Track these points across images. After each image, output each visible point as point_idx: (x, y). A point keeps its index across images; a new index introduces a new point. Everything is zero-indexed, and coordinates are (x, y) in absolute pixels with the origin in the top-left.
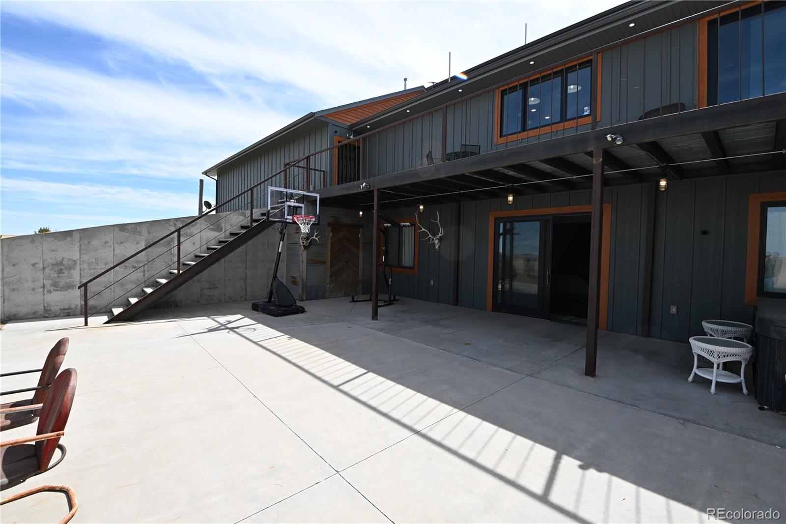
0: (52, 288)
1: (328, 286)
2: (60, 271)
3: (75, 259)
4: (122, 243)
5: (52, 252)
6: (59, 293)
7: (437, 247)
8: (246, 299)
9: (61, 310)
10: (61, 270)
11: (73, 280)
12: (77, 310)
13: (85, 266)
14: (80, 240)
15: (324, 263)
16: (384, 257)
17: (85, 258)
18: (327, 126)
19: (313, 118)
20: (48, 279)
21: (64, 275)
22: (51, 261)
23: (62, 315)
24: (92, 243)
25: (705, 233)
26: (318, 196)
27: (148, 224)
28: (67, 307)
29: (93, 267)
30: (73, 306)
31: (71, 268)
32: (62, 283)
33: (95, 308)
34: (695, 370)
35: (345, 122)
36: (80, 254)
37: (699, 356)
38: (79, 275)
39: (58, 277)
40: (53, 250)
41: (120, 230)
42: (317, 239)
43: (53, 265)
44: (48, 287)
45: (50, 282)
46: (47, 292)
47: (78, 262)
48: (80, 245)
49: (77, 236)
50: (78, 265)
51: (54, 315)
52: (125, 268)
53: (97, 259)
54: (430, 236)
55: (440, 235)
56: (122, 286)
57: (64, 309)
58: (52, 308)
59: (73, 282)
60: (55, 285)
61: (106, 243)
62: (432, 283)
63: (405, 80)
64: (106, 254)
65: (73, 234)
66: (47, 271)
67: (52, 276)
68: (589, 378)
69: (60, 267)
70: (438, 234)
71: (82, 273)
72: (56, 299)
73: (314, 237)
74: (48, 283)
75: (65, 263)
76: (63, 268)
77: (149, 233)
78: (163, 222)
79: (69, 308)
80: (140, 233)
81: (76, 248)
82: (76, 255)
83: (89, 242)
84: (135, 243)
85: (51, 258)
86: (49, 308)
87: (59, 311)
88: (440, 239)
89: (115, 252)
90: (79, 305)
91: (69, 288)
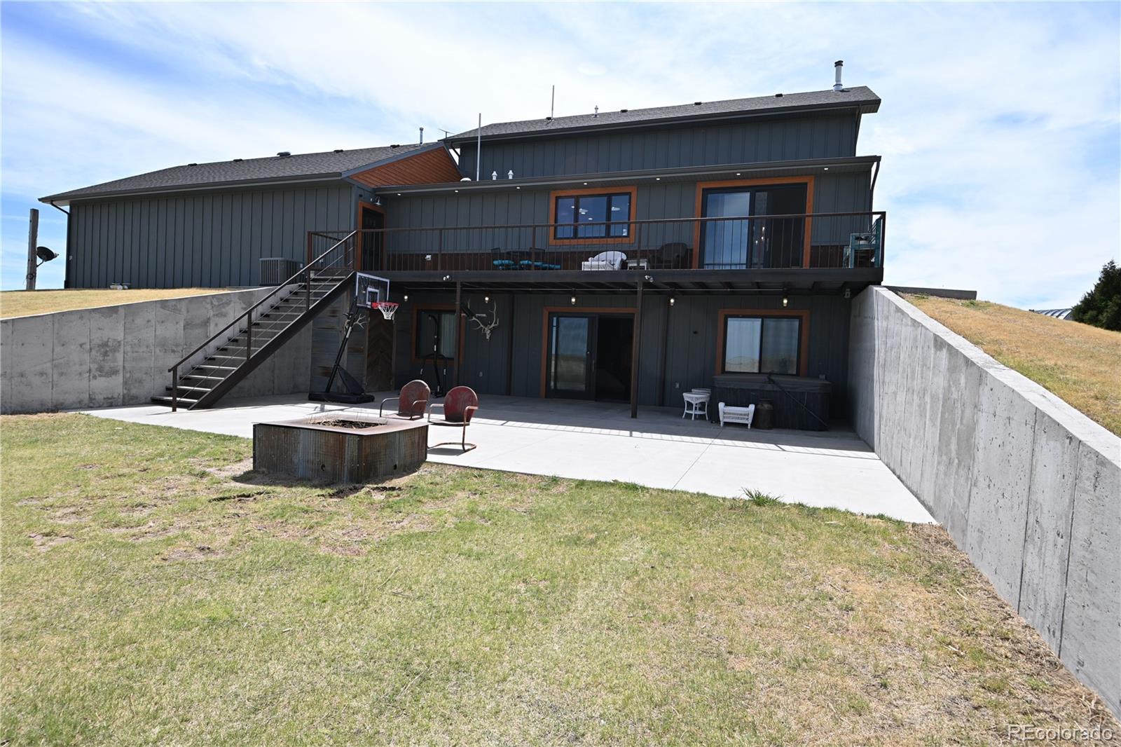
0: (97, 373)
1: (365, 378)
2: (105, 354)
3: (119, 340)
4: (162, 322)
5: (99, 331)
6: (103, 379)
7: (488, 337)
8: (273, 394)
9: (104, 399)
10: (106, 352)
11: (116, 364)
12: (119, 400)
13: (128, 348)
14: (125, 317)
15: (361, 351)
16: (435, 346)
17: (129, 338)
18: (351, 188)
19: (339, 178)
20: (94, 362)
21: (108, 358)
22: (98, 342)
23: (105, 405)
24: (136, 322)
25: (695, 333)
26: (388, 281)
27: (187, 301)
28: (110, 396)
29: (136, 349)
30: (116, 395)
31: (115, 350)
32: (107, 368)
33: (137, 398)
34: (686, 411)
35: (369, 185)
36: (125, 334)
37: (688, 402)
38: (122, 359)
39: (104, 360)
40: (99, 329)
41: (162, 307)
42: (360, 324)
43: (99, 346)
44: (94, 372)
45: (96, 366)
46: (93, 377)
47: (122, 342)
48: (125, 323)
49: (122, 312)
50: (122, 347)
51: (98, 405)
52: (165, 352)
53: (139, 340)
54: (482, 326)
55: (493, 325)
56: (161, 373)
57: (108, 398)
58: (97, 397)
59: (117, 366)
60: (100, 369)
61: (148, 321)
62: (481, 374)
63: (421, 129)
64: (148, 335)
65: (118, 310)
66: (94, 352)
67: (98, 358)
68: (634, 419)
69: (106, 349)
70: (491, 324)
71: (125, 356)
72: (102, 386)
73: (357, 322)
74: (94, 366)
75: (110, 344)
76: (108, 349)
77: (188, 312)
78: (201, 299)
79: (112, 398)
80: (180, 311)
81: (121, 327)
82: (120, 337)
83: (133, 320)
84: (175, 323)
85: (98, 338)
86: (93, 397)
87: (102, 401)
88: (492, 331)
89: (157, 333)
90: (122, 394)
91: (113, 374)
